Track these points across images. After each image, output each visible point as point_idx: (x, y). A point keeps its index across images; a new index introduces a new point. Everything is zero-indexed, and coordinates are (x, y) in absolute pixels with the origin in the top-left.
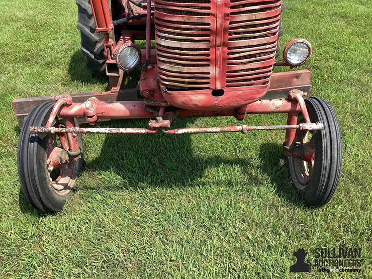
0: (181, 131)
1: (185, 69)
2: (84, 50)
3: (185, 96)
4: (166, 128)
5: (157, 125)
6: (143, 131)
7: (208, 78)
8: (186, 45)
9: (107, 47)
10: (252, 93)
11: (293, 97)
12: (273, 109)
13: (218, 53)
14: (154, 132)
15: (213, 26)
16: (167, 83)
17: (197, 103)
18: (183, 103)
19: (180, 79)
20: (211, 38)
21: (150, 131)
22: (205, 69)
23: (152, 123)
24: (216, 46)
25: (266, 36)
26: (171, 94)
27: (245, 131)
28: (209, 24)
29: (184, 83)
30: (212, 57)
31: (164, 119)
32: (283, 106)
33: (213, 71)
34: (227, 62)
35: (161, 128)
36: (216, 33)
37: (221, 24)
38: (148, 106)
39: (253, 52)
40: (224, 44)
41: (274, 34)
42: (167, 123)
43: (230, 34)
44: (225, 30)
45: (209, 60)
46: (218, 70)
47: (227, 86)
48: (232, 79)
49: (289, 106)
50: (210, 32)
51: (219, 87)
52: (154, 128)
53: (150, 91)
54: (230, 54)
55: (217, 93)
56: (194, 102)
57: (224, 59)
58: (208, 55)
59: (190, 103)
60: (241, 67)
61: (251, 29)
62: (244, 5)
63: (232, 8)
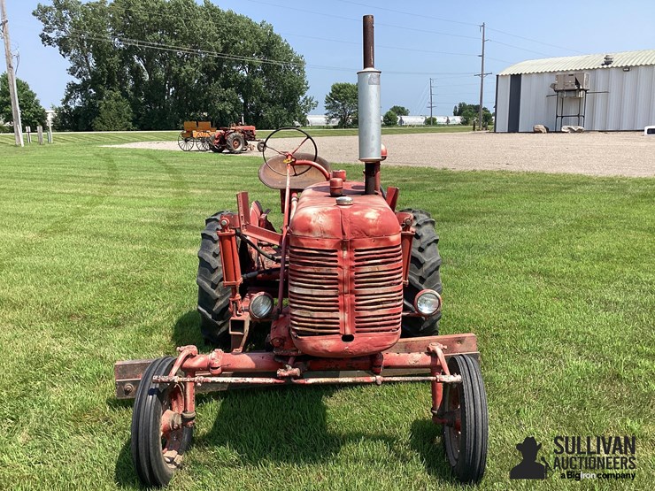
0: (311, 381)
1: (316, 315)
2: (201, 309)
3: (315, 341)
4: (296, 377)
5: (286, 374)
6: (271, 381)
7: (338, 323)
8: (316, 292)
9: (233, 302)
10: (382, 340)
11: (431, 349)
12: (412, 363)
13: (346, 299)
14: (282, 381)
15: (340, 276)
16: (298, 328)
17: (327, 349)
18: (314, 348)
19: (310, 325)
20: (340, 286)
21: (278, 381)
22: (334, 315)
23: (281, 372)
24: (343, 294)
25: (391, 285)
26: (301, 339)
27: (380, 383)
28: (337, 274)
29: (314, 328)
30: (341, 303)
31: (293, 367)
32: (423, 359)
33: (342, 316)
34: (355, 308)
35: (290, 377)
36: (343, 282)
37: (348, 274)
38: (277, 356)
39: (380, 300)
40: (351, 292)
41: (399, 283)
42: (296, 371)
43: (357, 283)
44: (352, 279)
45: (338, 306)
46: (346, 315)
47: (357, 332)
48: (362, 326)
49: (429, 360)
50: (338, 281)
51: (348, 332)
52: (283, 378)
53: (280, 339)
54: (357, 300)
55: (348, 338)
56: (324, 348)
57: (352, 305)
58: (337, 301)
59: (321, 348)
60: (369, 313)
61: (374, 279)
62: (367, 259)
63: (357, 261)
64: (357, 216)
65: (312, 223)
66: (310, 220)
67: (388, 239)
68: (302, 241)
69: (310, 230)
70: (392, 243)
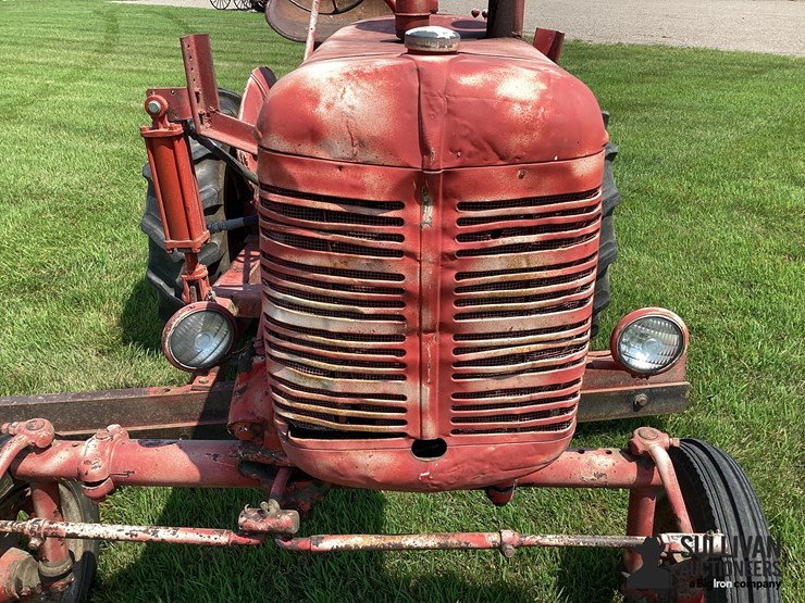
0: (329, 543)
1: (338, 385)
2: (154, 278)
3: (338, 453)
4: (288, 536)
5: (261, 526)
6: (222, 538)
7: (403, 410)
8: (338, 325)
9: (191, 283)
10: (525, 452)
11: (641, 449)
12: (589, 477)
13: (428, 348)
14: (253, 541)
15: (410, 282)
16: (286, 415)
17: (371, 474)
18: (334, 471)
19: (323, 409)
20: (407, 311)
21: (243, 540)
22: (392, 387)
23: (248, 518)
24: (421, 331)
25: (560, 307)
26: (300, 446)
27: (511, 550)
28: (401, 277)
29: (337, 418)
30: (411, 357)
31: (285, 507)
32: (616, 470)
33: (414, 392)
34: (450, 372)
35: (271, 534)
36: (420, 299)
37: (434, 278)
38: (246, 463)
39: (525, 349)
40: (444, 328)
41: (582, 302)
42: (289, 519)
43: (460, 302)
44: (446, 293)
45: (402, 365)
46: (427, 390)
47: (454, 432)
48: (466, 413)
50: (403, 297)
51: (431, 431)
52: (253, 533)
53: (252, 425)
54: (460, 350)
55: (428, 448)
56: (362, 471)
57: (445, 364)
58: (401, 352)
59: (352, 472)
60: (492, 384)
61: (514, 292)
62: (496, 234)
63: (462, 238)
64: (471, 91)
65: (321, 109)
66: (315, 100)
67: (567, 171)
68: (293, 170)
69: (314, 133)
70: (577, 181)
